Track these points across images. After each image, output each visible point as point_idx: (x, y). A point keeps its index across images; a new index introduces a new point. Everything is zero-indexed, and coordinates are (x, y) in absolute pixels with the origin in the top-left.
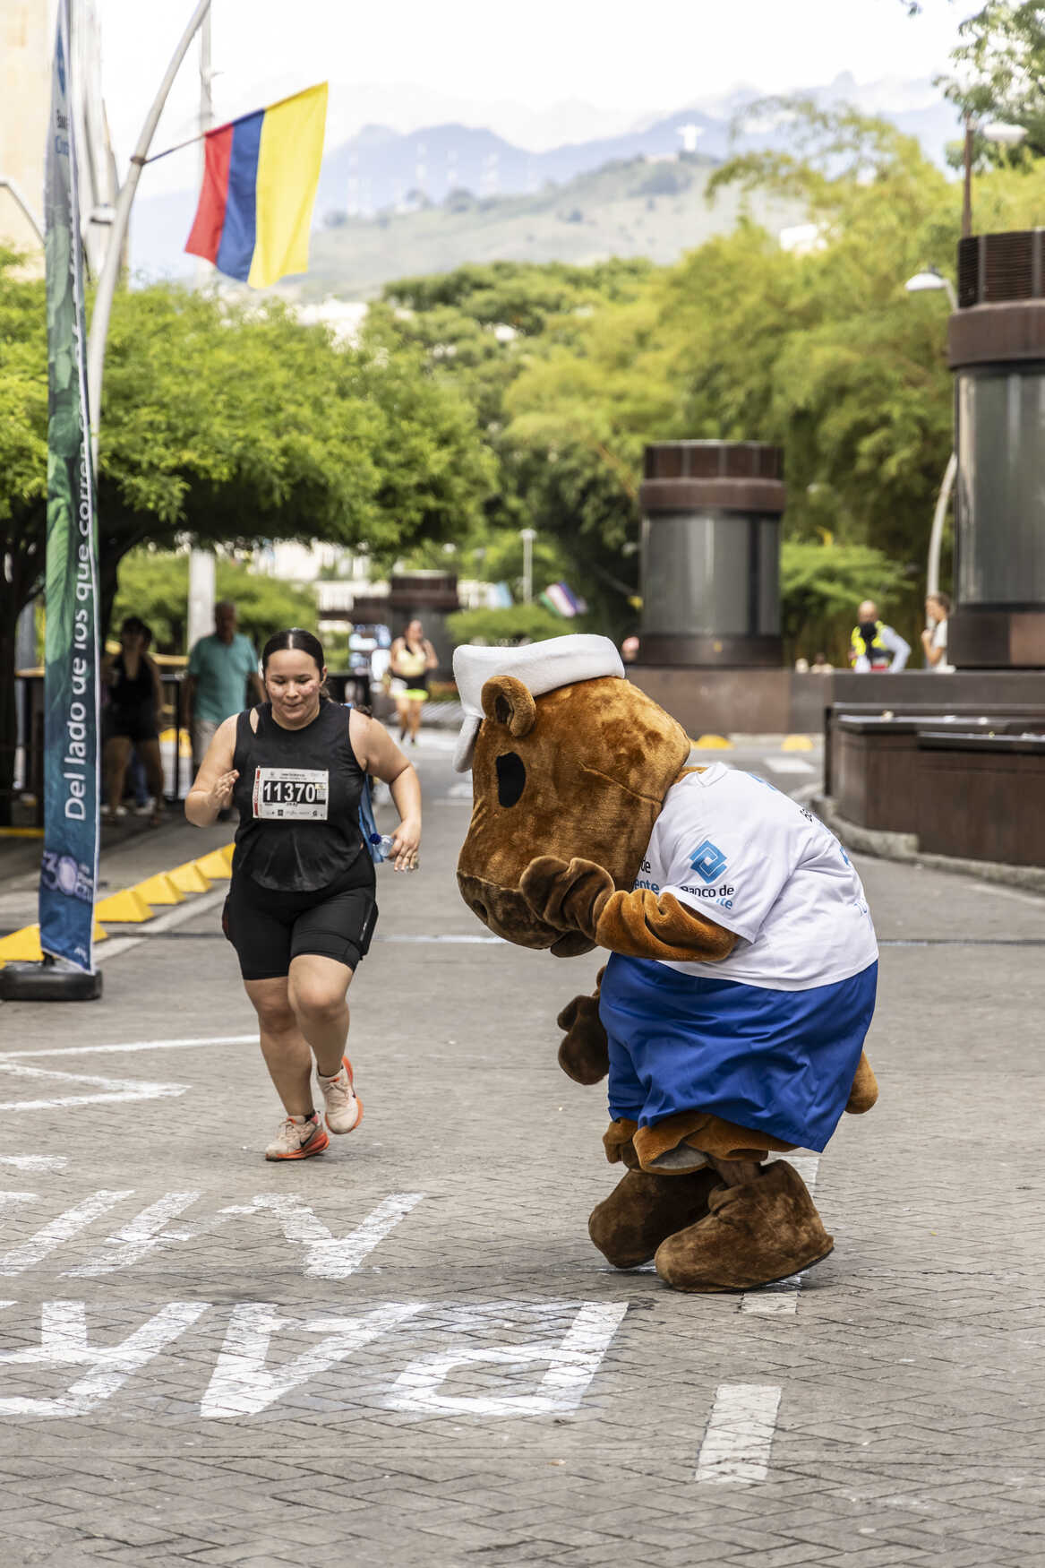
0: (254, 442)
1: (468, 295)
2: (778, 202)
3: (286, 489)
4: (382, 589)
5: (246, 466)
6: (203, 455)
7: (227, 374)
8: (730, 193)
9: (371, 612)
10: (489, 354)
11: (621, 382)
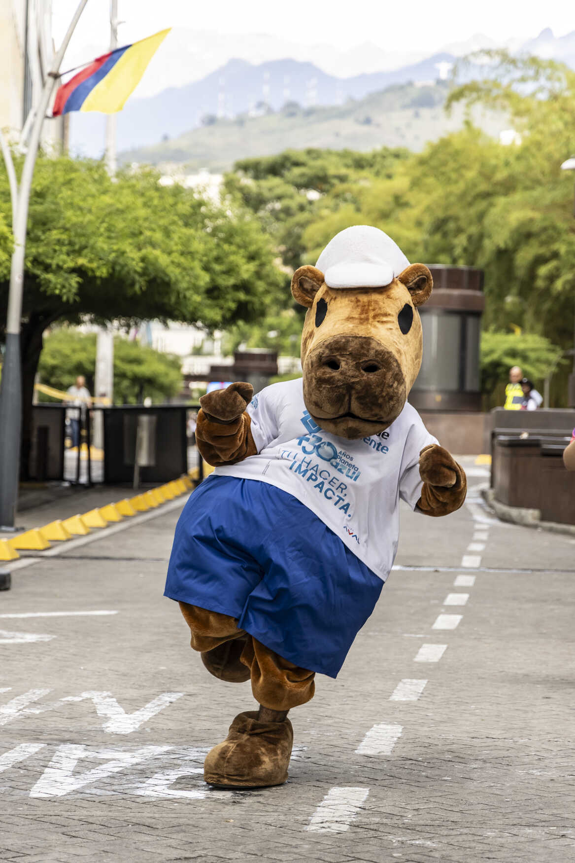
0: (123, 253)
1: (289, 170)
2: (489, 113)
3: (143, 283)
4: (229, 361)
5: (118, 268)
6: (91, 261)
7: (107, 211)
8: (459, 107)
9: (222, 375)
10: (302, 208)
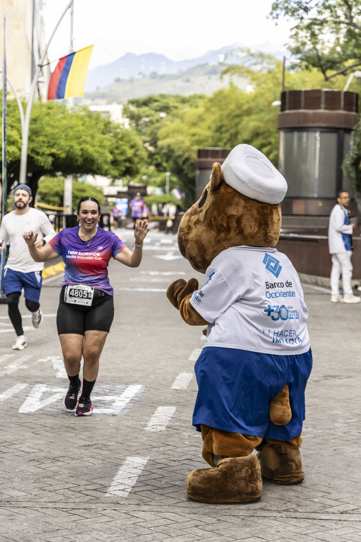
0: (72, 147)
1: (152, 103)
2: (241, 79)
3: (81, 160)
4: (125, 189)
5: (70, 154)
6: (58, 150)
7: (65, 127)
8: (227, 77)
9: (123, 195)
10: (158, 121)
11: (194, 130)
